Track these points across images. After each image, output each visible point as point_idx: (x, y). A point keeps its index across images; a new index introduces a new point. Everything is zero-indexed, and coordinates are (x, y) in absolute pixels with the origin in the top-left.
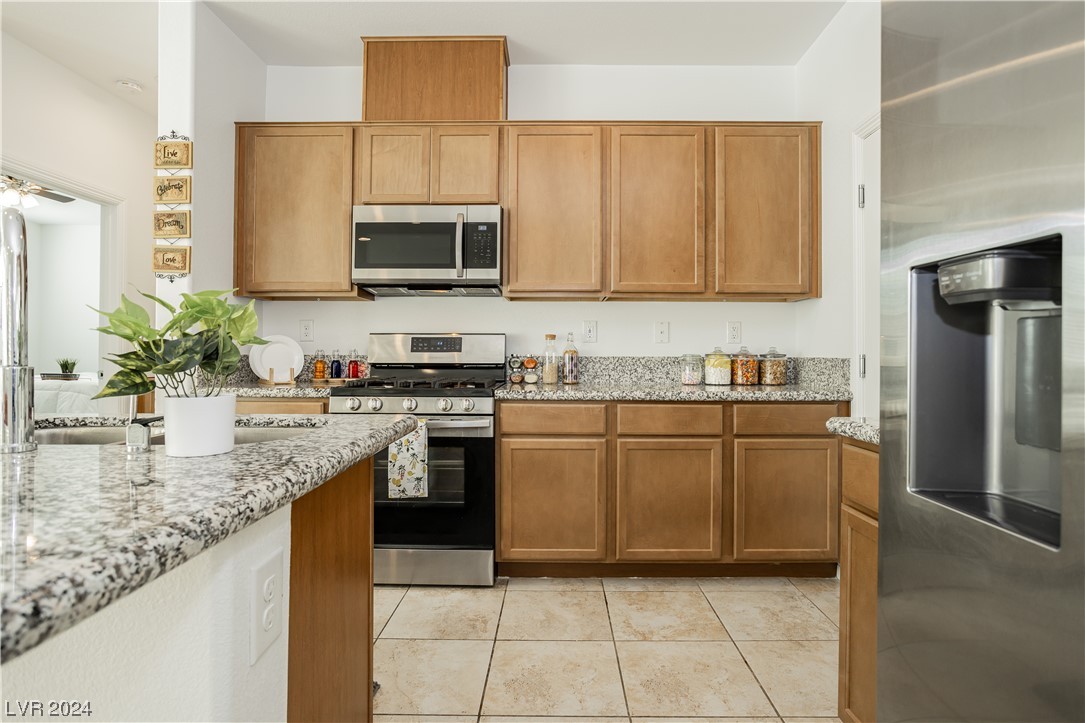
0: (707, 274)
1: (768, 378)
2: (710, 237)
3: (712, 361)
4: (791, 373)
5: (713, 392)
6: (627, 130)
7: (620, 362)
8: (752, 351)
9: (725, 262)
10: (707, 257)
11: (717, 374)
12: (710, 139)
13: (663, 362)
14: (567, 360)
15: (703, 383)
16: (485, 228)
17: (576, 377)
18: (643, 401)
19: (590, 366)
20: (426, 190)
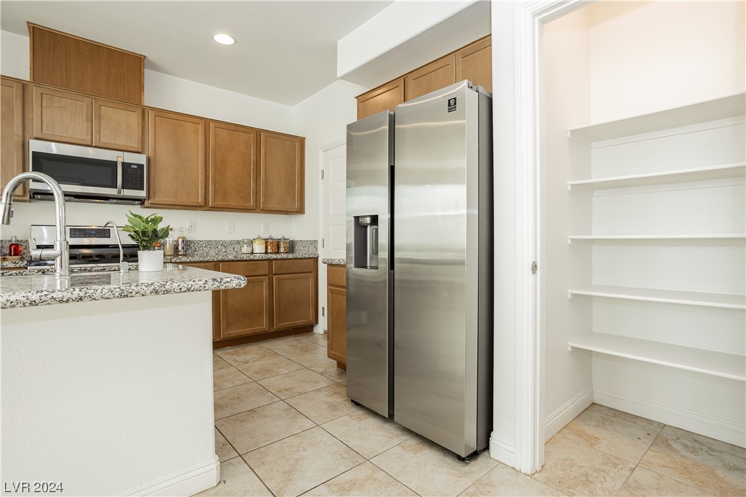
0: (257, 200)
1: (282, 250)
2: (258, 183)
3: (257, 242)
4: (292, 246)
5: (257, 257)
6: (218, 125)
7: (209, 243)
8: (274, 237)
9: (265, 195)
10: (257, 192)
11: (259, 248)
12: (258, 137)
13: (232, 243)
14: (180, 242)
15: (252, 253)
16: (136, 167)
17: (186, 251)
18: (233, 261)
19: (192, 245)
20: (89, 137)
